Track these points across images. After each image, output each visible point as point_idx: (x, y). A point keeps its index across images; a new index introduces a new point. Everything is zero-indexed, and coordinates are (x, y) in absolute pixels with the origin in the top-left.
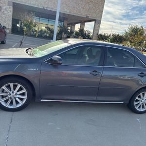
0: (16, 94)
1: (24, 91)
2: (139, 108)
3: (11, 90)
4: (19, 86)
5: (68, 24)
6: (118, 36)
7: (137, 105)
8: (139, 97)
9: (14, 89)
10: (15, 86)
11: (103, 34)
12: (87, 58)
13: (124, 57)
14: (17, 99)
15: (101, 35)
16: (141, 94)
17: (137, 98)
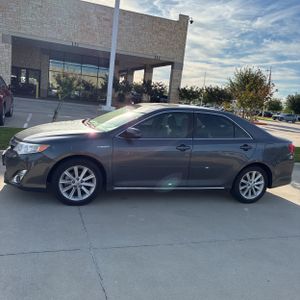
0: (82, 182)
1: (92, 176)
2: (247, 194)
3: (74, 176)
4: (85, 170)
5: (120, 72)
6: (217, 90)
7: (243, 190)
8: (246, 179)
9: (79, 175)
10: (80, 171)
11: (189, 88)
12: (170, 131)
13: (222, 126)
14: (83, 188)
15: (184, 90)
16: (248, 175)
17: (243, 181)
